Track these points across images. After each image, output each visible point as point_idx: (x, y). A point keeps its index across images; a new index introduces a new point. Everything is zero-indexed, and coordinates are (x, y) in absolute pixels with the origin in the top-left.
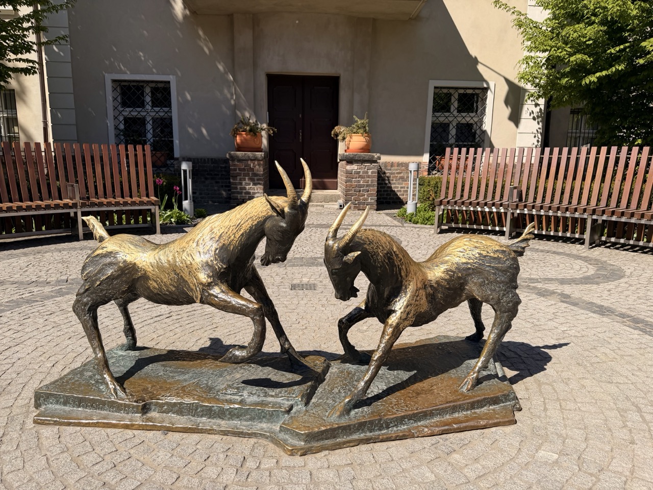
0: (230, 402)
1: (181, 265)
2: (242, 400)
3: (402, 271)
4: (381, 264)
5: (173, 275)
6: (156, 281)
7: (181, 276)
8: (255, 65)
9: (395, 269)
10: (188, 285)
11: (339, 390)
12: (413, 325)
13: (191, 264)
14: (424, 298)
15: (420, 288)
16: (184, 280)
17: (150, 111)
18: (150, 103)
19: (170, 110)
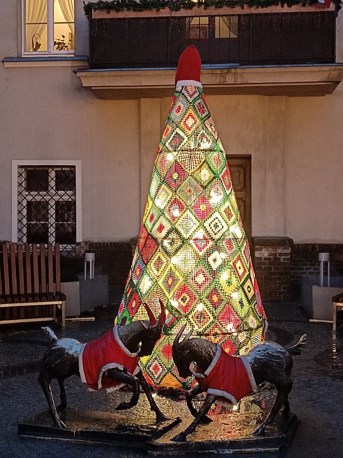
17: (54, 195)
18: (54, 188)
19: (75, 194)
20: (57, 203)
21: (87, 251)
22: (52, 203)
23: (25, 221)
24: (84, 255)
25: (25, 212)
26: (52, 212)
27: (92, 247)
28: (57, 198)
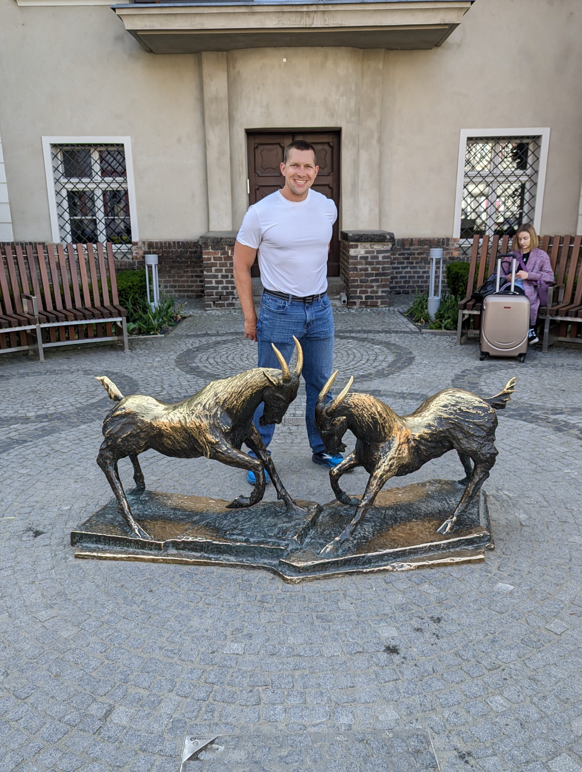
0: (236, 541)
1: (191, 426)
2: (246, 539)
3: (386, 429)
4: (366, 423)
5: (184, 434)
6: (170, 439)
7: (192, 435)
8: (231, 119)
9: (378, 427)
10: (198, 442)
11: (330, 532)
12: (397, 475)
13: (200, 425)
14: (406, 451)
15: (403, 443)
16: (194, 438)
17: (99, 183)
18: (99, 173)
19: (125, 181)
20: (104, 193)
21: (146, 253)
22: (98, 193)
23: (67, 216)
24: (144, 257)
25: (65, 204)
26: (99, 203)
27: (152, 247)
28: (103, 186)
